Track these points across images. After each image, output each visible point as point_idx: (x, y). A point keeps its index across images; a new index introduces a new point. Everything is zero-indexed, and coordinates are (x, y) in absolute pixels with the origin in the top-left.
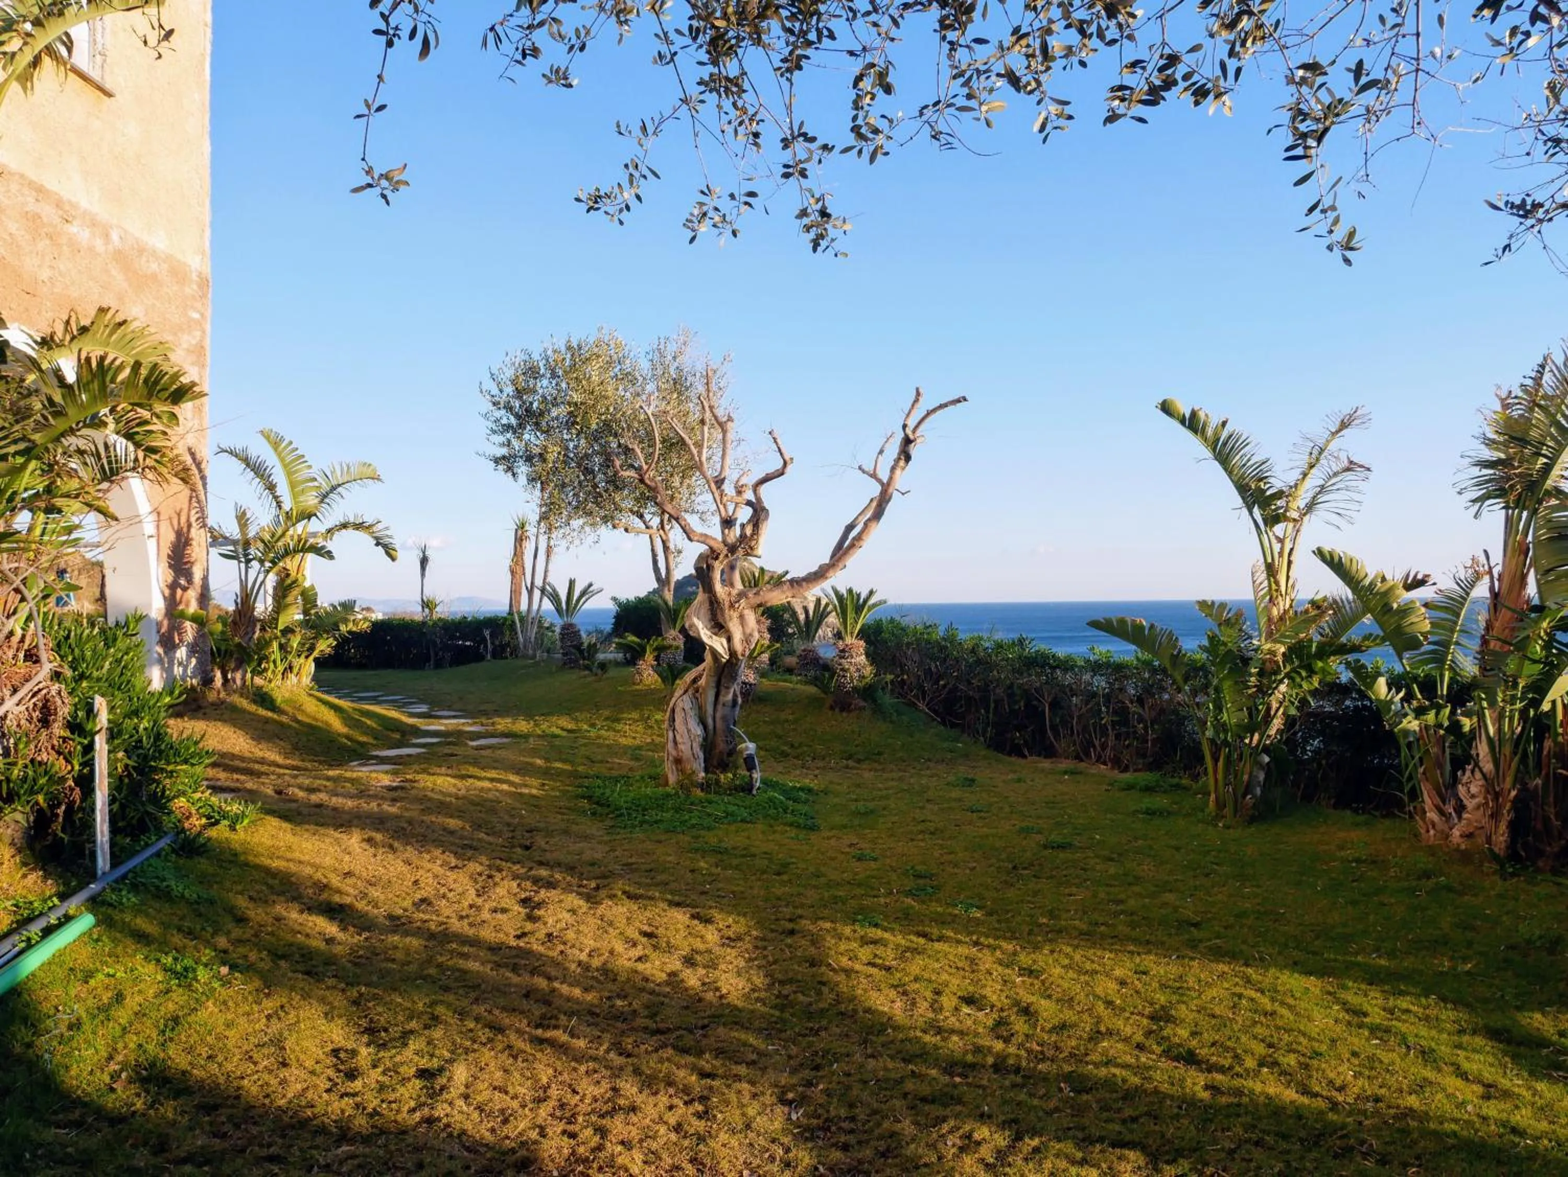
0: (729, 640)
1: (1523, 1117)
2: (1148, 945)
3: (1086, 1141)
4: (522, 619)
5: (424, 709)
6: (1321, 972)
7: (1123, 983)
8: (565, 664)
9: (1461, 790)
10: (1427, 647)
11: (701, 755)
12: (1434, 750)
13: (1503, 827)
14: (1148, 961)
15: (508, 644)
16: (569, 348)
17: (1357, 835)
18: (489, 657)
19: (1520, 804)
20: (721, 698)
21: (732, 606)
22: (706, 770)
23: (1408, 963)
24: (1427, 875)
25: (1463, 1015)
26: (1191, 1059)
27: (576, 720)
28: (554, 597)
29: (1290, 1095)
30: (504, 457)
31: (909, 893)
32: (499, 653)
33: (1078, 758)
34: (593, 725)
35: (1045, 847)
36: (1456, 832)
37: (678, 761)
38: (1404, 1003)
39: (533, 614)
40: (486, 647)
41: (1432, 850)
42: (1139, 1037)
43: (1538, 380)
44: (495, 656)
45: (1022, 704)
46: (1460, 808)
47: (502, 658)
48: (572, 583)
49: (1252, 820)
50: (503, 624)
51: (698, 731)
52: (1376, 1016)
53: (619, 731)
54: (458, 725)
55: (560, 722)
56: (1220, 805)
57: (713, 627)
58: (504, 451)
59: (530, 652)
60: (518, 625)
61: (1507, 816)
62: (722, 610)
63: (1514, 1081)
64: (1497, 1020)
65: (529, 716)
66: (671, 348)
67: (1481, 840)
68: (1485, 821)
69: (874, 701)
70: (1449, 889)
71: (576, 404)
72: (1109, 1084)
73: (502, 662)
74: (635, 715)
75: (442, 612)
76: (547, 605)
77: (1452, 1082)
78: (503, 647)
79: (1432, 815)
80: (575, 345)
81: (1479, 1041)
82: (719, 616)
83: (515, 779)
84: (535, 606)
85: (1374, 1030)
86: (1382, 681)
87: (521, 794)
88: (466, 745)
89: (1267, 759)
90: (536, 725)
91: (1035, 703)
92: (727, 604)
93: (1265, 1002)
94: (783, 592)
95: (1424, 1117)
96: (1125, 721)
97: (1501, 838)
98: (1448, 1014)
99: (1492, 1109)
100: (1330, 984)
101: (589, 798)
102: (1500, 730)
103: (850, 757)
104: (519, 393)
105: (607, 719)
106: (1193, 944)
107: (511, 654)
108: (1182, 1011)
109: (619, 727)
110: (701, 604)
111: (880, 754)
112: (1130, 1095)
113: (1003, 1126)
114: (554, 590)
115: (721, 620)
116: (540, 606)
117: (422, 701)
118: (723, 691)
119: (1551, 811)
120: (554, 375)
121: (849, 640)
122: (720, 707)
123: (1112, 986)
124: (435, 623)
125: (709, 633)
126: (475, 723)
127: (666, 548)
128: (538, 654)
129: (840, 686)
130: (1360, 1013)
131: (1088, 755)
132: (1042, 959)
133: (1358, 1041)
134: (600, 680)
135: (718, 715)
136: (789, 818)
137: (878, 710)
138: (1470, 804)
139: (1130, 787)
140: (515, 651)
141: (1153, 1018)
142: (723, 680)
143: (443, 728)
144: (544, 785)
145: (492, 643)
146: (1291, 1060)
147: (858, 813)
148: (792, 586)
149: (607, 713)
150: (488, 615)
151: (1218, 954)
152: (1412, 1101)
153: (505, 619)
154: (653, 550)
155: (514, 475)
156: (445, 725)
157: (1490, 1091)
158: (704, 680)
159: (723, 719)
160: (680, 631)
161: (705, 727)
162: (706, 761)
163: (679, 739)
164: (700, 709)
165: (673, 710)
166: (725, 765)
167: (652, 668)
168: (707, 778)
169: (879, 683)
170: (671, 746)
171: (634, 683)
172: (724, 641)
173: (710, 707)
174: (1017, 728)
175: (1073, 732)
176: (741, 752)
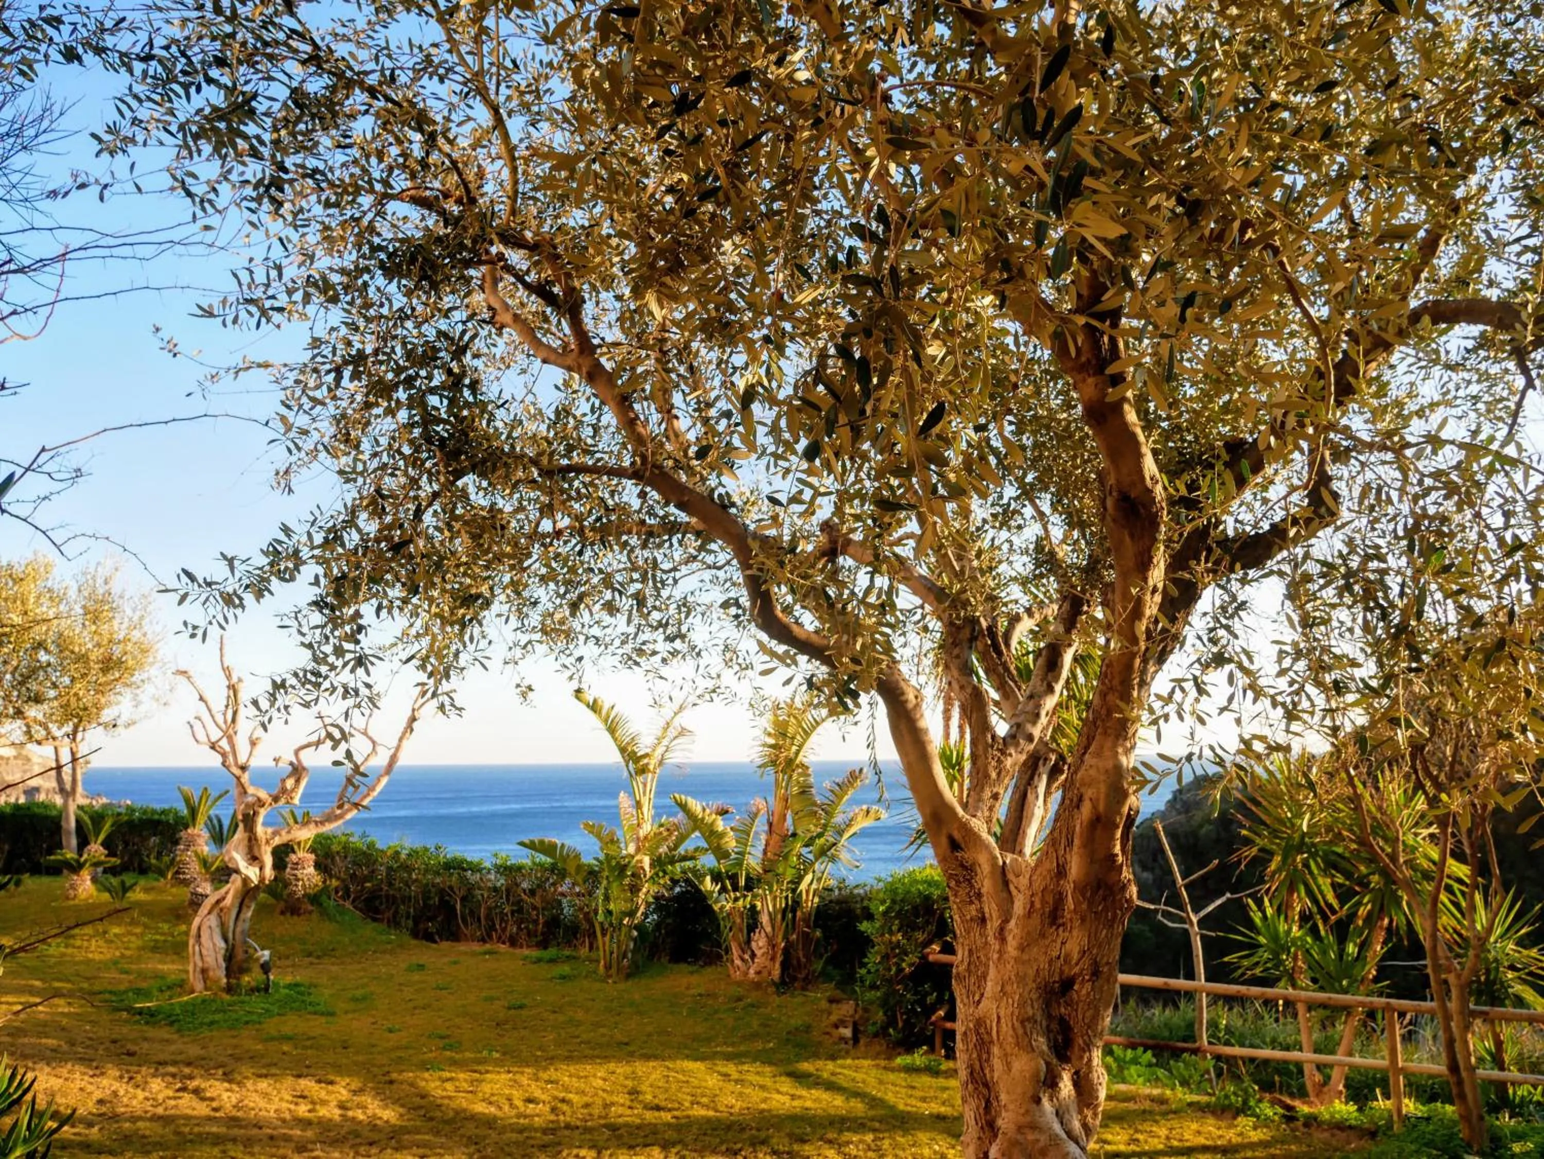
0: (261, 868)
1: (808, 1104)
2: (606, 1058)
3: (631, 1147)
6: (702, 1058)
7: (605, 1080)
9: (753, 944)
10: (733, 856)
11: (224, 965)
12: (738, 920)
13: (777, 965)
14: (612, 1066)
17: (694, 979)
19: (786, 951)
20: (242, 916)
21: (267, 842)
22: (228, 976)
23: (742, 1048)
24: (739, 999)
25: (773, 1068)
26: (658, 1108)
29: (711, 1113)
31: (444, 1049)
33: (484, 941)
35: (509, 1008)
36: (752, 971)
37: (204, 971)
38: (746, 1067)
41: (739, 984)
42: (628, 1103)
43: (792, 700)
45: (436, 898)
46: (753, 956)
49: (628, 976)
51: (222, 945)
52: (735, 1076)
53: (80, 947)
56: (608, 967)
57: (248, 859)
61: (779, 958)
62: (259, 846)
63: (804, 1093)
64: (790, 1068)
67: (765, 974)
68: (768, 963)
69: (321, 905)
70: (753, 1006)
72: (627, 1125)
74: (89, 931)
77: (777, 1096)
79: (738, 962)
81: (783, 1078)
82: (255, 848)
85: (737, 1081)
86: (708, 878)
89: (635, 933)
91: (444, 898)
93: (680, 1077)
95: (769, 1111)
96: (520, 910)
97: (776, 972)
98: (767, 1069)
99: (796, 1103)
100: (708, 1063)
102: (774, 906)
103: (310, 955)
105: (58, 936)
106: (631, 1054)
108: (643, 1088)
109: (78, 942)
110: (240, 841)
111: (333, 950)
112: (639, 1127)
113: (590, 1148)
115: (257, 853)
118: (244, 909)
119: (801, 954)
121: (301, 854)
122: (240, 923)
123: (601, 1082)
125: (245, 864)
129: (291, 893)
130: (726, 1075)
131: (490, 937)
132: (551, 1073)
133: (731, 1086)
135: (238, 930)
136: (310, 1008)
137: (324, 913)
138: (759, 953)
139: (539, 960)
141: (630, 1093)
142: (246, 902)
146: (705, 1100)
147: (355, 1000)
151: (647, 1057)
152: (763, 1106)
157: (793, 1097)
158: (228, 901)
159: (243, 932)
160: (102, 844)
161: (226, 940)
162: (227, 969)
163: (204, 952)
164: (223, 926)
165: (199, 929)
166: (243, 970)
167: (89, 883)
168: (228, 983)
169: (325, 890)
170: (197, 957)
171: (67, 898)
172: (257, 870)
173: (231, 924)
174: (430, 919)
175: (479, 920)
176: (258, 959)
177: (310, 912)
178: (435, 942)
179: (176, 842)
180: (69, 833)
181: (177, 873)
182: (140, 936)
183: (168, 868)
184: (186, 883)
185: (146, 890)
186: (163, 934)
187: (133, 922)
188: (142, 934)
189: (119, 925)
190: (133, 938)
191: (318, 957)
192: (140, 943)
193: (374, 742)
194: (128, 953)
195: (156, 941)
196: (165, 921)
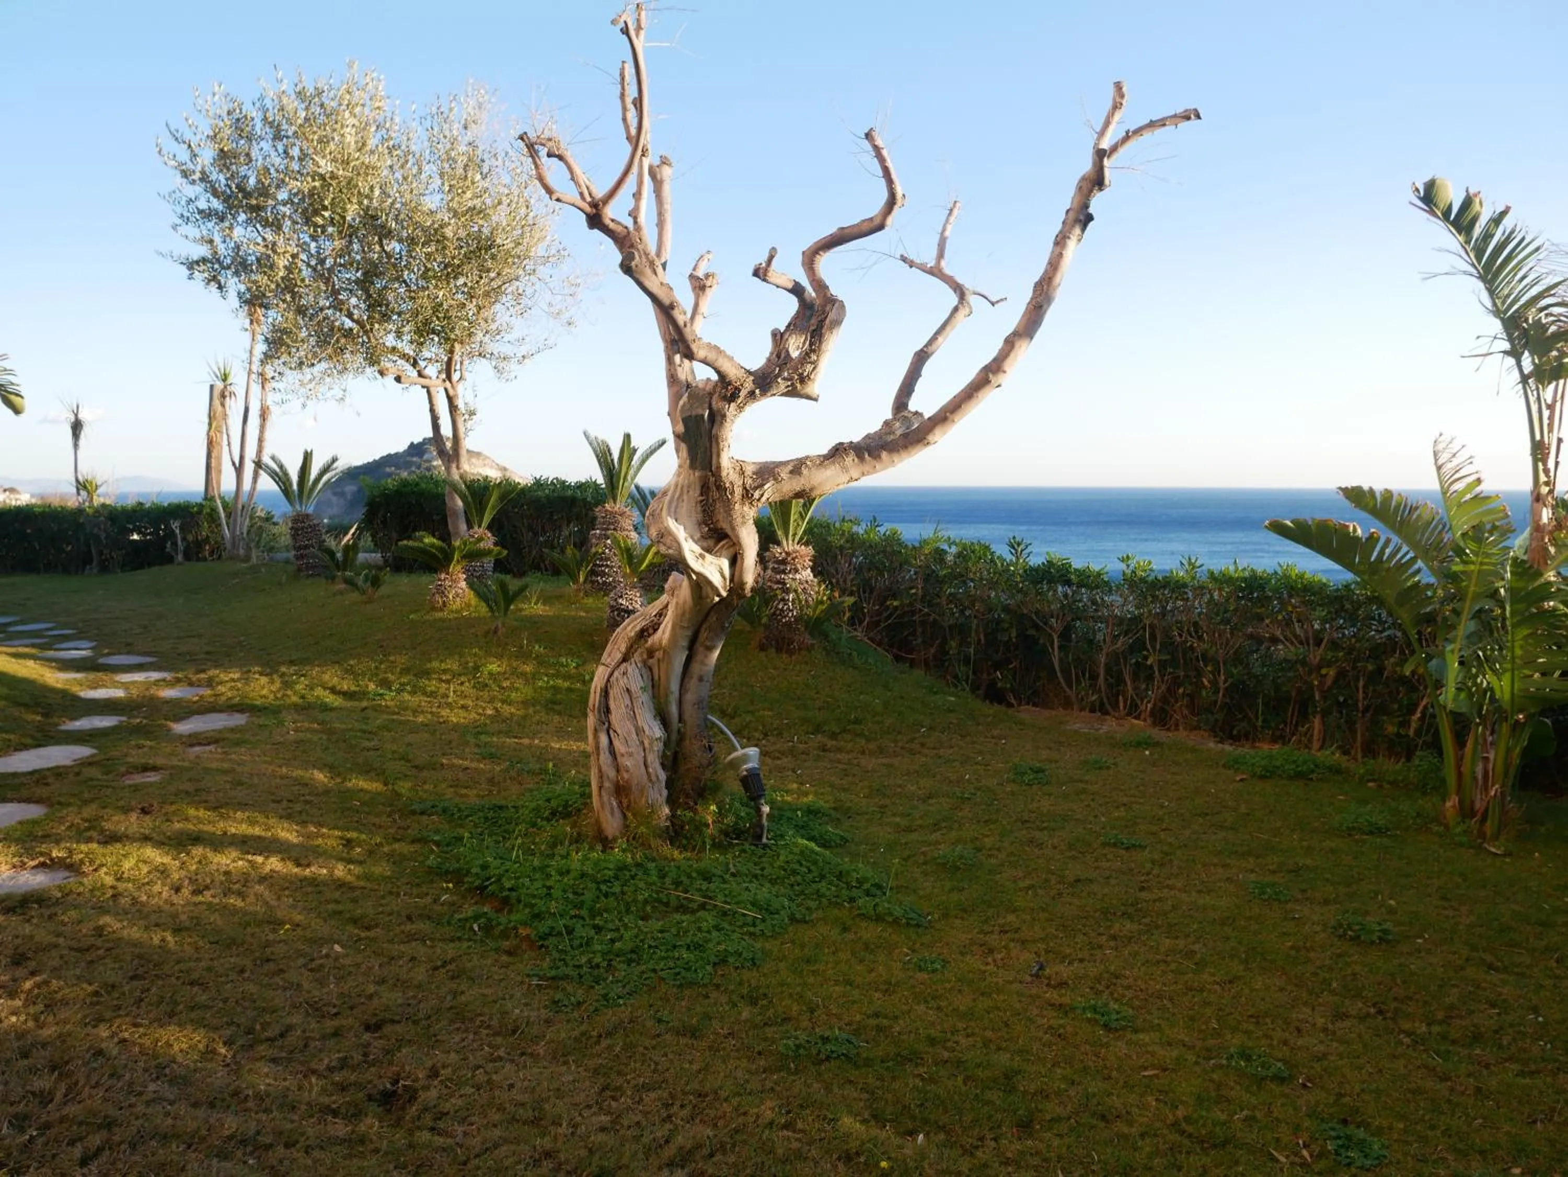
0: (735, 561)
4: (225, 505)
5: (81, 652)
8: (299, 570)
11: (663, 776)
15: (207, 540)
16: (300, 95)
18: (180, 557)
20: (696, 668)
21: (747, 495)
22: (671, 801)
27: (350, 671)
28: (281, 477)
30: (204, 260)
32: (193, 552)
34: (385, 684)
37: (621, 790)
39: (243, 499)
40: (175, 544)
44: (187, 557)
45: (1014, 634)
47: (198, 560)
48: (307, 458)
50: (200, 512)
51: (657, 731)
53: (432, 694)
54: (148, 685)
55: (326, 677)
56: (1466, 813)
57: (704, 537)
58: (202, 251)
59: (242, 552)
60: (223, 515)
65: (270, 669)
66: (458, 114)
69: (826, 636)
71: (323, 178)
73: (200, 566)
74: (452, 664)
75: (106, 495)
76: (267, 484)
78: (199, 545)
80: (311, 90)
82: (720, 516)
83: (288, 833)
84: (247, 485)
87: (313, 881)
88: (168, 735)
90: (287, 685)
91: (1031, 632)
92: (738, 491)
94: (845, 469)
101: (458, 876)
103: (818, 729)
104: (224, 158)
105: (405, 671)
107: (212, 553)
109: (432, 685)
110: (679, 491)
111: (857, 721)
114: (281, 467)
115: (724, 525)
116: (254, 488)
117: (80, 635)
118: (700, 651)
120: (278, 136)
121: (790, 545)
122: (693, 684)
124: (97, 511)
125: (698, 549)
126: (178, 680)
127: (453, 408)
128: (254, 554)
129: (777, 615)
131: (1115, 706)
134: (370, 601)
135: (690, 697)
136: (861, 898)
140: (217, 551)
142: (703, 635)
143: (119, 693)
144: (348, 843)
145: (184, 539)
148: (861, 458)
149: (402, 660)
150: (176, 501)
153: (201, 506)
154: (432, 410)
155: (220, 287)
156: (125, 686)
158: (664, 634)
159: (699, 703)
160: (489, 528)
161: (665, 722)
162: (669, 784)
163: (618, 745)
164: (655, 688)
165: (605, 692)
166: (703, 793)
167: (463, 584)
168: (673, 817)
169: (834, 610)
170: (605, 758)
171: (433, 609)
172: (725, 564)
173: (675, 686)
174: (997, 666)
175: (1094, 677)
176: (734, 765)
177: (810, 649)
178: (1010, 705)
179: (592, 524)
180: (455, 513)
181: (593, 573)
182: (530, 679)
183: (579, 565)
184: (606, 588)
185: (546, 600)
186: (567, 677)
187: (524, 655)
188: (535, 676)
189: (500, 657)
190: (519, 683)
191: (833, 736)
192: (528, 692)
193: (960, 291)
194: (507, 710)
195: (556, 689)
196: (571, 653)
